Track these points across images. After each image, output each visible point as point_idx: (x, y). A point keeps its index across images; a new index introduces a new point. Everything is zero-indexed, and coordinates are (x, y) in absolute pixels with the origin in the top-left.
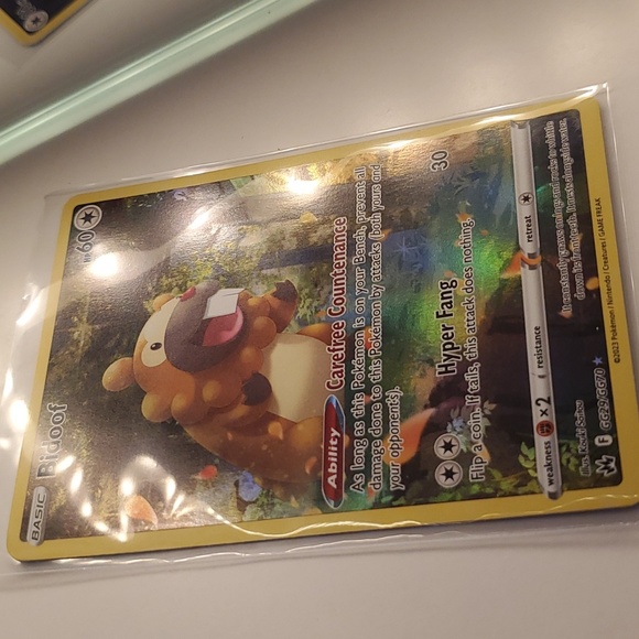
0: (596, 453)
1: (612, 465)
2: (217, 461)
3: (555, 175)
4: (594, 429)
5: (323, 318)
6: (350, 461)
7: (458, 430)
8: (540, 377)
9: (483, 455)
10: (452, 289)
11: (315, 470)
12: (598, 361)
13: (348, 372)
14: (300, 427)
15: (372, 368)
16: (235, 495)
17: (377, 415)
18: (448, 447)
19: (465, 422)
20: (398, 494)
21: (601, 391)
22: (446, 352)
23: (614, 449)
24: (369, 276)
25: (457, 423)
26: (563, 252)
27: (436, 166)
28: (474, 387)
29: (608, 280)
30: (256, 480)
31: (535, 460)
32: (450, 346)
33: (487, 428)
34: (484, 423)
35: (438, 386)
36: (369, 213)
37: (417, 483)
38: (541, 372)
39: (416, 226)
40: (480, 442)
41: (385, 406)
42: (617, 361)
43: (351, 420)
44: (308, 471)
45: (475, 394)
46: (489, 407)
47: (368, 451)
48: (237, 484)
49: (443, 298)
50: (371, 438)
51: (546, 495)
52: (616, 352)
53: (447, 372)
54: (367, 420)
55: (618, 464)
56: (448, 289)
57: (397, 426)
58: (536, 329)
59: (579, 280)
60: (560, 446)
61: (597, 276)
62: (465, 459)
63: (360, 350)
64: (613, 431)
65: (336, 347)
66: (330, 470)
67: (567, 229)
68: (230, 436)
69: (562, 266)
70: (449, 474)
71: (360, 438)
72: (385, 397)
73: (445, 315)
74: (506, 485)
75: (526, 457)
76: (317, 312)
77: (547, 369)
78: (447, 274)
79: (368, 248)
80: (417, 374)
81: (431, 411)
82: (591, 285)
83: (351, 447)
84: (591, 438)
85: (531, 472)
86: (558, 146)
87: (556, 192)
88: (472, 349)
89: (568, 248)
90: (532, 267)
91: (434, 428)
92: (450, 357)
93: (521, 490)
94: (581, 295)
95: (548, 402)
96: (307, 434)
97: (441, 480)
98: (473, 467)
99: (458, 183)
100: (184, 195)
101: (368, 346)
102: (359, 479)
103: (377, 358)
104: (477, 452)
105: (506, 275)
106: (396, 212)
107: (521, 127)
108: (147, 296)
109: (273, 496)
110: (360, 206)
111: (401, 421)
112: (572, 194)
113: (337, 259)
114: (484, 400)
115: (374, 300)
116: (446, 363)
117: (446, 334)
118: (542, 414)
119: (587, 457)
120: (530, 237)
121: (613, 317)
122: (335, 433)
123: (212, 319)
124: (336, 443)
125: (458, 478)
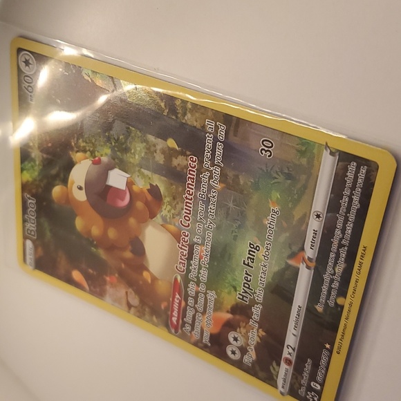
0: (310, 388)
1: (315, 399)
3: (343, 210)
4: (313, 377)
5: (177, 224)
6: (184, 316)
7: (243, 334)
8: (293, 334)
9: (252, 354)
10: (255, 251)
12: (328, 346)
13: (188, 269)
14: (160, 282)
15: (201, 271)
16: (126, 298)
17: (201, 300)
18: (236, 339)
19: (247, 333)
20: (206, 346)
21: (323, 362)
22: (245, 288)
23: (319, 393)
24: (207, 212)
25: (243, 331)
26: (329, 269)
27: (263, 152)
28: (256, 317)
29: (351, 305)
30: (136, 297)
31: (278, 372)
32: (247, 286)
33: (258, 342)
34: (257, 339)
35: (237, 304)
36: (213, 165)
37: (216, 346)
38: (294, 332)
39: (241, 192)
40: (253, 348)
41: (206, 299)
42: (338, 353)
43: (187, 295)
44: (163, 307)
45: (255, 321)
46: (262, 333)
47: (194, 316)
48: (127, 293)
49: (249, 254)
50: (196, 311)
51: (279, 391)
52: (339, 348)
53: (243, 299)
54: (196, 299)
56: (253, 250)
57: (210, 311)
59: (334, 293)
60: (293, 374)
61: (345, 298)
62: (243, 350)
63: (196, 256)
64: (322, 385)
65: (183, 247)
66: (174, 314)
67: (337, 254)
68: (123, 266)
69: (327, 277)
70: (233, 353)
71: (191, 307)
72: (206, 293)
73: (248, 265)
74: (261, 374)
75: (274, 368)
76: (174, 218)
77: (298, 332)
78: (255, 239)
79: (209, 191)
80: (226, 291)
81: (229, 316)
82: (340, 301)
83: (185, 310)
84: (310, 381)
85: (274, 376)
86: (353, 188)
87: (340, 225)
88: (260, 295)
89: (334, 269)
90: (308, 267)
91: (230, 326)
92: (246, 292)
93: (268, 381)
94: (331, 303)
95: (294, 350)
96: (163, 288)
97: (229, 353)
98: (246, 356)
99: (275, 175)
100: (89, 76)
101: (201, 258)
102: (188, 328)
103: (205, 268)
104: (250, 350)
105: (291, 262)
106: (231, 174)
107: (332, 154)
108: (72, 149)
109: (145, 310)
110: (208, 154)
111: (214, 311)
112: (350, 231)
113: (188, 187)
114: (260, 327)
115: (208, 230)
116: (244, 294)
117: (247, 277)
118: (288, 353)
119: (304, 388)
120: (312, 246)
121: (345, 328)
122: (177, 296)
123: (111, 187)
124: (178, 301)
125: (237, 356)
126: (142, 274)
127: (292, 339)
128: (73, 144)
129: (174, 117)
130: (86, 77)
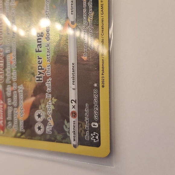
0: (92, 130)
1: (97, 137)
4: (92, 120)
6: (7, 116)
7: (43, 109)
8: (73, 89)
9: (51, 122)
10: (41, 37)
12: (95, 85)
15: (13, 74)
17: (15, 97)
18: (39, 116)
19: (45, 106)
20: (22, 133)
21: (95, 100)
22: (39, 71)
23: (98, 130)
25: (43, 105)
28: (49, 90)
29: (103, 41)
31: (69, 128)
32: (40, 68)
33: (53, 110)
34: (52, 107)
35: (36, 86)
37: (29, 130)
38: (73, 87)
40: (50, 117)
42: (103, 87)
43: (7, 97)
45: (49, 93)
46: (55, 100)
47: (12, 112)
49: (38, 42)
50: (14, 107)
51: (72, 145)
52: (103, 82)
53: (39, 80)
54: (12, 97)
55: (99, 137)
57: (21, 102)
58: (73, 64)
59: (91, 40)
60: (79, 124)
61: (99, 38)
62: (45, 122)
63: (8, 64)
64: (99, 122)
67: (87, 8)
69: (85, 30)
70: (39, 128)
72: (18, 89)
73: (39, 51)
74: (59, 137)
75: (66, 126)
77: (76, 85)
81: (33, 99)
83: (7, 109)
84: (90, 123)
85: (67, 133)
88: (49, 70)
89: (87, 20)
91: (35, 107)
92: (40, 73)
93: (64, 141)
94: (91, 48)
95: (75, 102)
98: (48, 127)
101: (11, 62)
102: (10, 124)
103: (15, 69)
104: (49, 120)
111: (24, 101)
114: (52, 97)
116: (39, 76)
117: (39, 61)
118: (73, 107)
119: (88, 132)
120: (72, 12)
121: (103, 63)
122: (2, 102)
125: (42, 130)
127: (73, 95)
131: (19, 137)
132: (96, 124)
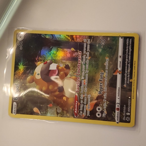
0: (126, 116)
1: (129, 119)
2: (52, 103)
3: (127, 52)
4: (127, 111)
5: (75, 75)
6: (80, 108)
7: (101, 106)
8: (118, 98)
9: (105, 112)
11: (73, 109)
12: (130, 97)
13: (80, 89)
14: (70, 99)
15: (85, 89)
16: (56, 111)
17: (85, 100)
18: (99, 109)
19: (103, 105)
20: (88, 117)
21: (129, 104)
23: (130, 116)
24: (85, 67)
25: (101, 104)
26: (126, 72)
27: (102, 43)
29: (134, 81)
30: (61, 109)
31: (115, 115)
32: (101, 88)
33: (107, 107)
34: (106, 105)
35: (98, 96)
36: (87, 52)
37: (92, 115)
38: (118, 97)
39: (96, 57)
41: (87, 98)
43: (80, 100)
44: (71, 109)
45: (105, 99)
46: (108, 103)
47: (83, 107)
48: (56, 109)
49: (101, 76)
50: (84, 105)
51: (116, 122)
52: (133, 97)
53: (100, 93)
54: (83, 100)
55: (130, 119)
56: (102, 75)
58: (119, 88)
59: (128, 79)
60: (120, 113)
61: (132, 79)
62: (102, 112)
63: (83, 84)
64: (130, 113)
65: (78, 83)
66: (76, 109)
67: (128, 66)
68: (55, 98)
69: (126, 75)
70: (99, 115)
71: (82, 104)
73: (101, 80)
74: (109, 119)
75: (113, 114)
76: (74, 73)
78: (102, 71)
79: (86, 61)
80: (94, 92)
81: (96, 101)
82: (131, 81)
83: (80, 106)
84: (126, 113)
85: (114, 117)
86: (129, 46)
87: (127, 57)
88: (106, 89)
89: (127, 71)
90: (120, 74)
92: (101, 90)
93: (112, 120)
94: (128, 82)
95: (119, 104)
96: (71, 101)
97: (97, 116)
98: (103, 114)
99: (106, 49)
100: (44, 36)
101: (84, 84)
102: (81, 112)
103: (86, 87)
104: (104, 111)
105: (114, 74)
106: (92, 53)
107: (122, 38)
108: (36, 61)
109: (64, 113)
110: (85, 49)
111: (90, 102)
112: (130, 58)
113: (79, 62)
114: (107, 101)
115: (86, 73)
117: (101, 85)
118: (117, 106)
119: (125, 117)
120: (120, 66)
121: (134, 89)
122: (77, 102)
123: (51, 70)
124: (77, 104)
125: (100, 116)
126: (63, 99)
127: (118, 101)
128: (37, 59)
129: (73, 41)
130: (43, 37)
131: (87, 119)
132: (129, 114)
